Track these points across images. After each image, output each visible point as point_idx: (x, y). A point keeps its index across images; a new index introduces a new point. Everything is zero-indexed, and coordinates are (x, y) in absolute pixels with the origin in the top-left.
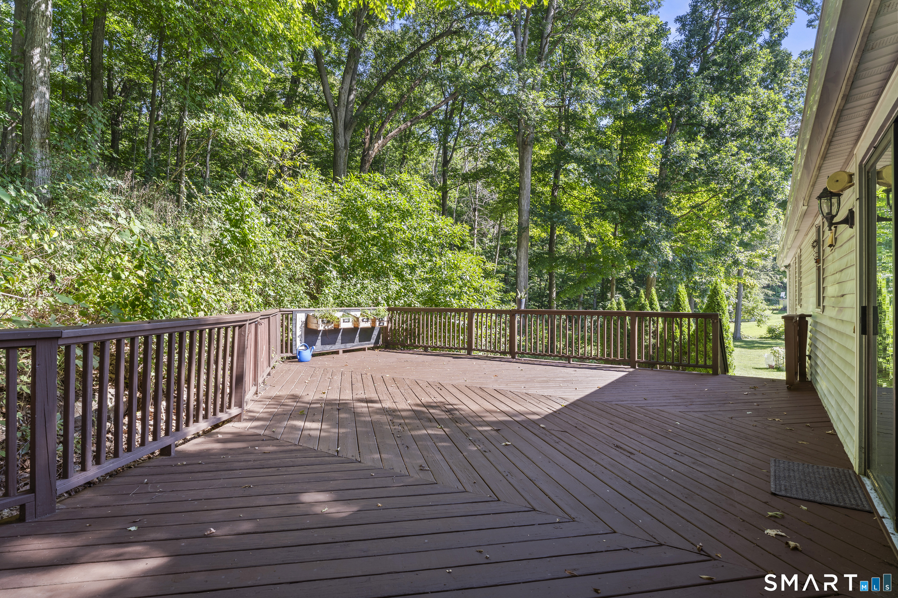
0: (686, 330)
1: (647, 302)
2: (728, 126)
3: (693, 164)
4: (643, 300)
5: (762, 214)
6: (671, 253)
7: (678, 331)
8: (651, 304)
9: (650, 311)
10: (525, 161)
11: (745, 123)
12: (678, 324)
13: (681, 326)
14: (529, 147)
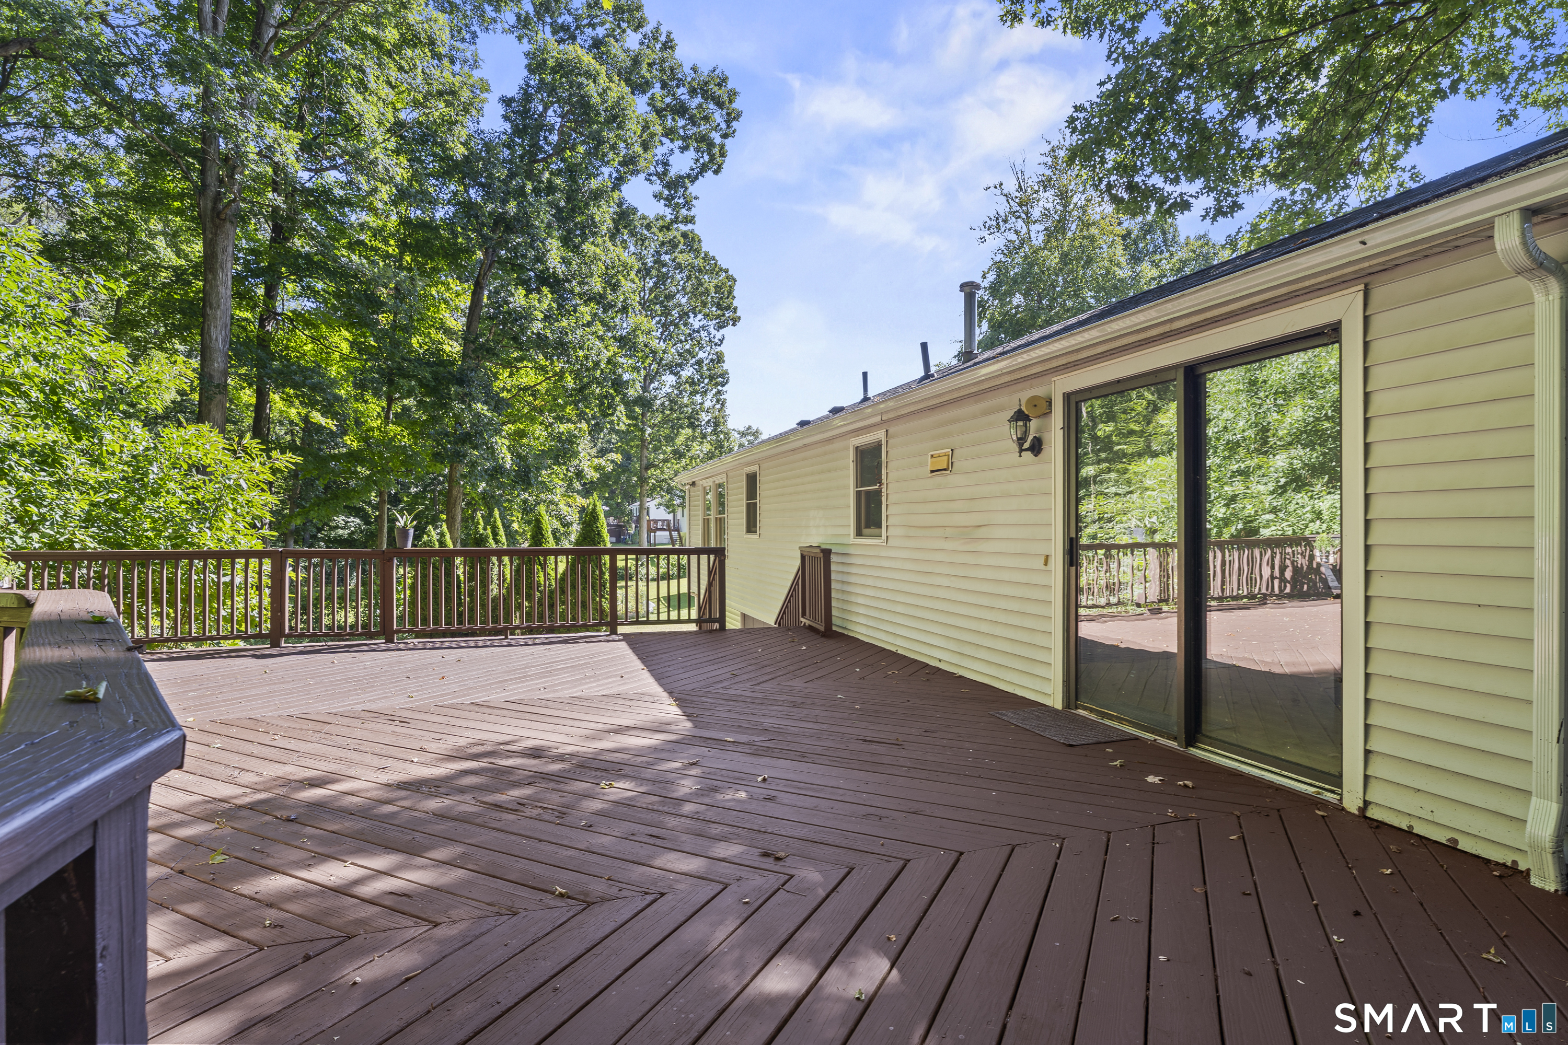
0: (553, 574)
1: (489, 531)
2: (574, 283)
3: (537, 326)
4: (481, 527)
5: (611, 411)
6: (509, 456)
7: (541, 574)
8: (495, 534)
9: (494, 546)
10: (219, 250)
11: (597, 285)
12: (540, 564)
13: (544, 567)
14: (228, 225)
